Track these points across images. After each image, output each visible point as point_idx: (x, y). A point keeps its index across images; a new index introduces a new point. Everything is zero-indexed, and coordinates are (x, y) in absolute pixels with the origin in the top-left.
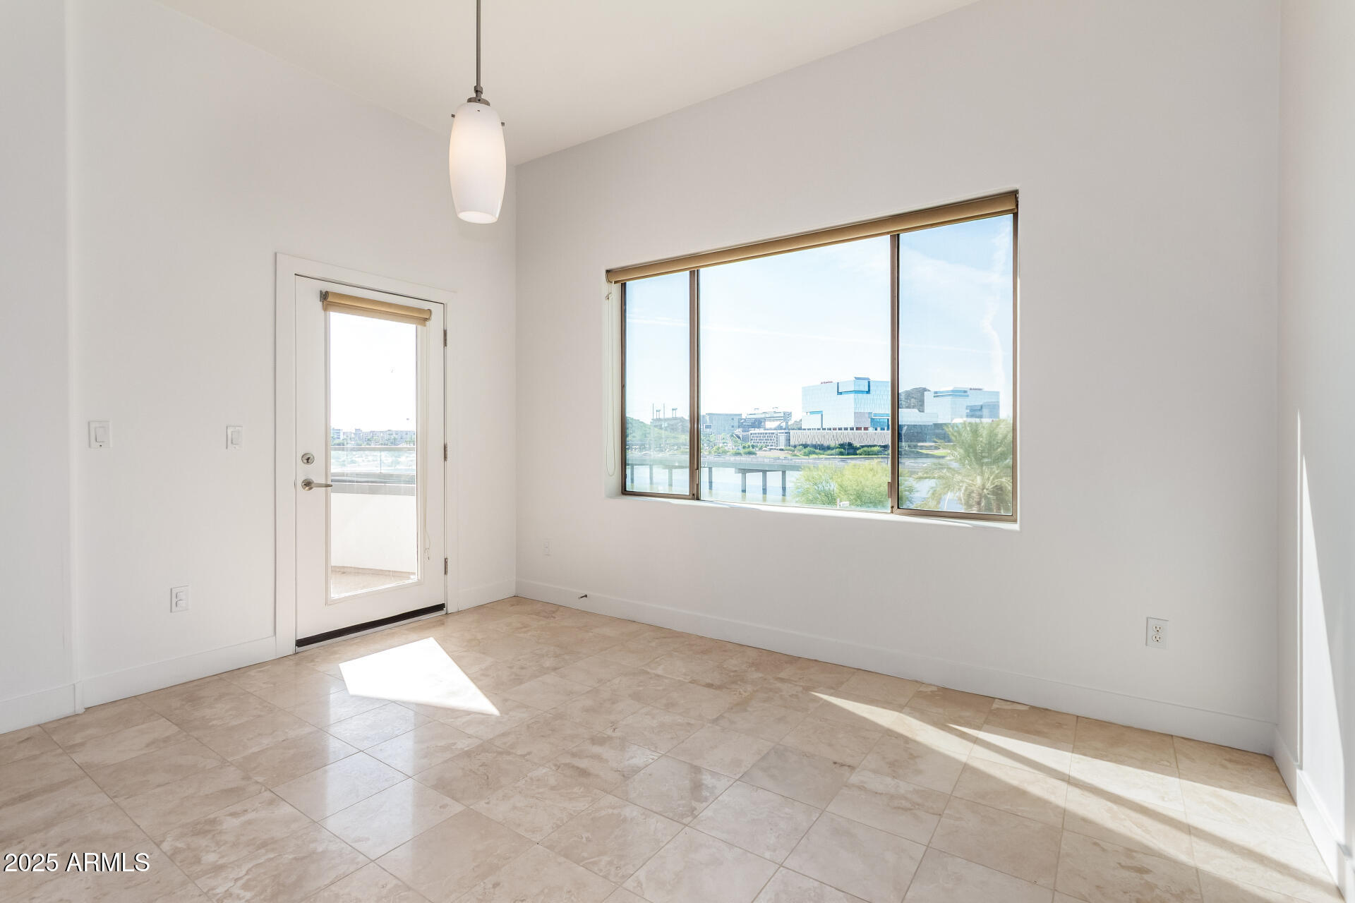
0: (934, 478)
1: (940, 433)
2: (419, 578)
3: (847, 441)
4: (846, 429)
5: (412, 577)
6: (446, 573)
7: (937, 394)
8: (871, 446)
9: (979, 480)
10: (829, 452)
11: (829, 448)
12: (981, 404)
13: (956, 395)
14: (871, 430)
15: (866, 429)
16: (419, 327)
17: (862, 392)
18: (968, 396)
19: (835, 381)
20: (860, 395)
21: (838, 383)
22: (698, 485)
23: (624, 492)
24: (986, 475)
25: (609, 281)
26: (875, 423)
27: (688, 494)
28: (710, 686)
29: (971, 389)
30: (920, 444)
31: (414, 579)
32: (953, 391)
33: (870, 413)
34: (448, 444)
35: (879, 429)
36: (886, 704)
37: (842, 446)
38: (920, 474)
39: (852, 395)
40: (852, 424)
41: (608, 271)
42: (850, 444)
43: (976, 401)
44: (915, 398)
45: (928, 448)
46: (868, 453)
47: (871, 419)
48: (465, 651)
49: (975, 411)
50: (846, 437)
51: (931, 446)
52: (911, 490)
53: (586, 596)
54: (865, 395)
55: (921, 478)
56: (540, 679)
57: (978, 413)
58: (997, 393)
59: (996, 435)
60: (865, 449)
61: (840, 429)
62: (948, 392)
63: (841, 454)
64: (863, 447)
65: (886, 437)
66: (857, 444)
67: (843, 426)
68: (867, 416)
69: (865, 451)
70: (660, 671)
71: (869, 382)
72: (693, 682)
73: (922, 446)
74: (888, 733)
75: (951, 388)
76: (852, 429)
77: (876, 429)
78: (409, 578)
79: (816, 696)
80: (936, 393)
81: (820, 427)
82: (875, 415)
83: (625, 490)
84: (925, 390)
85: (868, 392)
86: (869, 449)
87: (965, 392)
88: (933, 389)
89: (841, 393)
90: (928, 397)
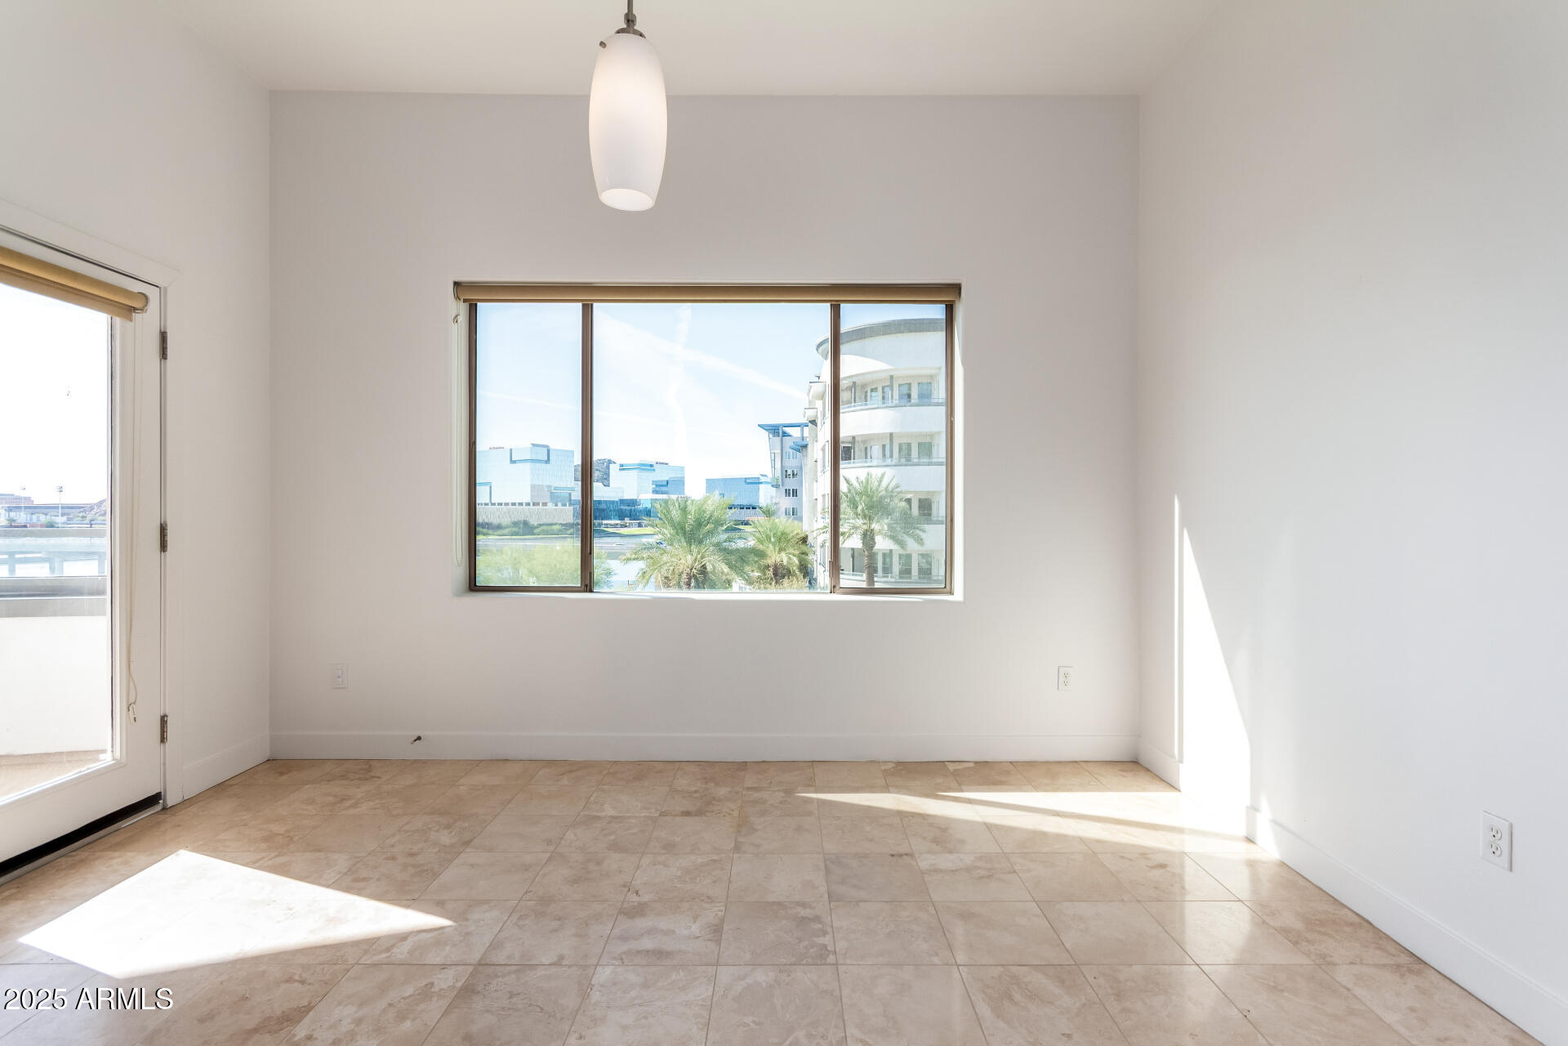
0: (643, 558)
1: (628, 511)
2: (118, 754)
3: (522, 518)
4: (521, 504)
5: (102, 756)
6: (163, 740)
7: (622, 468)
8: (551, 525)
9: (690, 558)
10: (499, 532)
11: (499, 527)
12: (667, 479)
13: (643, 469)
14: (550, 505)
15: (545, 504)
16: (118, 320)
17: (539, 461)
18: (654, 470)
19: (507, 447)
20: (538, 465)
21: (511, 450)
22: (591, 573)
23: (473, 586)
24: (695, 554)
25: (457, 298)
26: (555, 498)
27: (579, 585)
28: (687, 814)
29: (657, 463)
30: (605, 522)
31: (106, 760)
32: (638, 464)
33: (549, 487)
34: (168, 524)
35: (559, 504)
36: (872, 788)
37: (515, 524)
38: (628, 556)
39: (528, 465)
40: (527, 498)
41: (456, 284)
42: (526, 523)
43: (662, 475)
44: (599, 471)
45: (615, 526)
46: (546, 533)
47: (552, 493)
48: (277, 856)
49: (660, 487)
50: (520, 515)
51: (617, 524)
52: (609, 573)
53: (419, 738)
54: (544, 465)
55: (629, 559)
56: (456, 861)
57: (664, 489)
58: (682, 469)
59: (704, 512)
60: (545, 528)
61: (514, 504)
62: (634, 465)
63: (516, 534)
64: (541, 525)
65: (569, 514)
66: (533, 522)
67: (517, 501)
68: (546, 489)
69: (543, 531)
70: (609, 811)
71: (548, 451)
72: (663, 814)
73: (607, 524)
74: (901, 814)
75: (637, 462)
76: (528, 504)
77: (556, 505)
78: (98, 760)
79: (803, 797)
80: (622, 465)
81: (488, 501)
82: (556, 488)
83: (475, 585)
84: (610, 462)
85: (548, 461)
86: (549, 528)
87: (651, 466)
88: (619, 462)
89: (514, 462)
90: (613, 469)
